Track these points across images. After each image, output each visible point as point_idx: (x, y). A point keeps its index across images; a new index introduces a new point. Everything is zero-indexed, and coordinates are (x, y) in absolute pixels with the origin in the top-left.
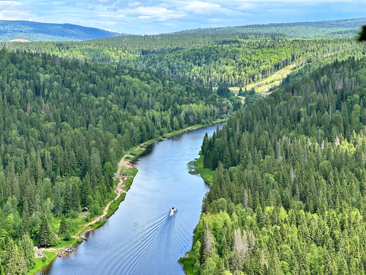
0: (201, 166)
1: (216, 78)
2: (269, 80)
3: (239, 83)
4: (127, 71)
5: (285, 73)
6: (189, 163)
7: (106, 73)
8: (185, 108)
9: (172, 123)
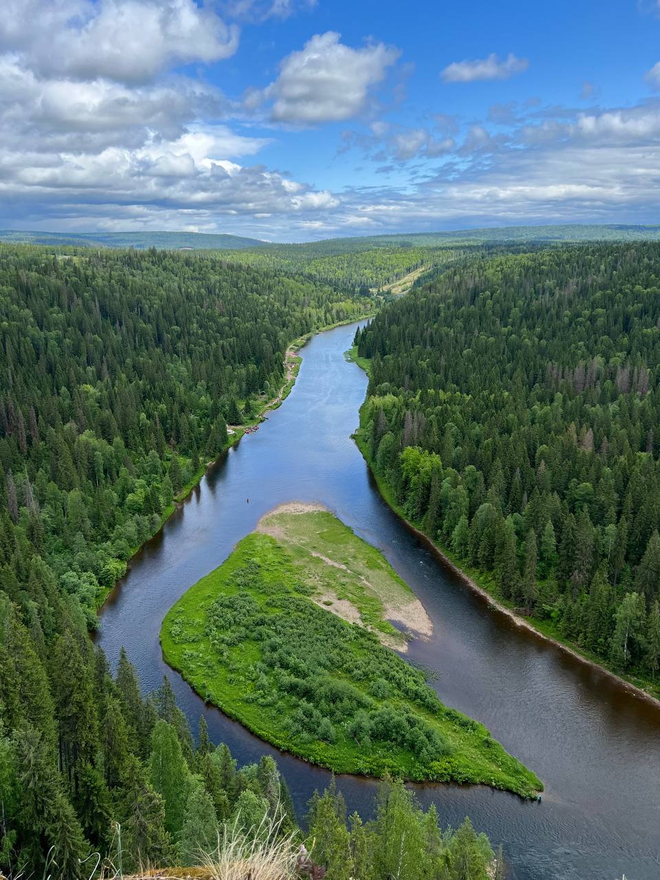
0: (356, 355)
1: (356, 281)
2: (402, 281)
3: (377, 285)
4: (283, 274)
5: (415, 275)
6: (345, 353)
7: (266, 275)
8: (336, 306)
9: (326, 319)
